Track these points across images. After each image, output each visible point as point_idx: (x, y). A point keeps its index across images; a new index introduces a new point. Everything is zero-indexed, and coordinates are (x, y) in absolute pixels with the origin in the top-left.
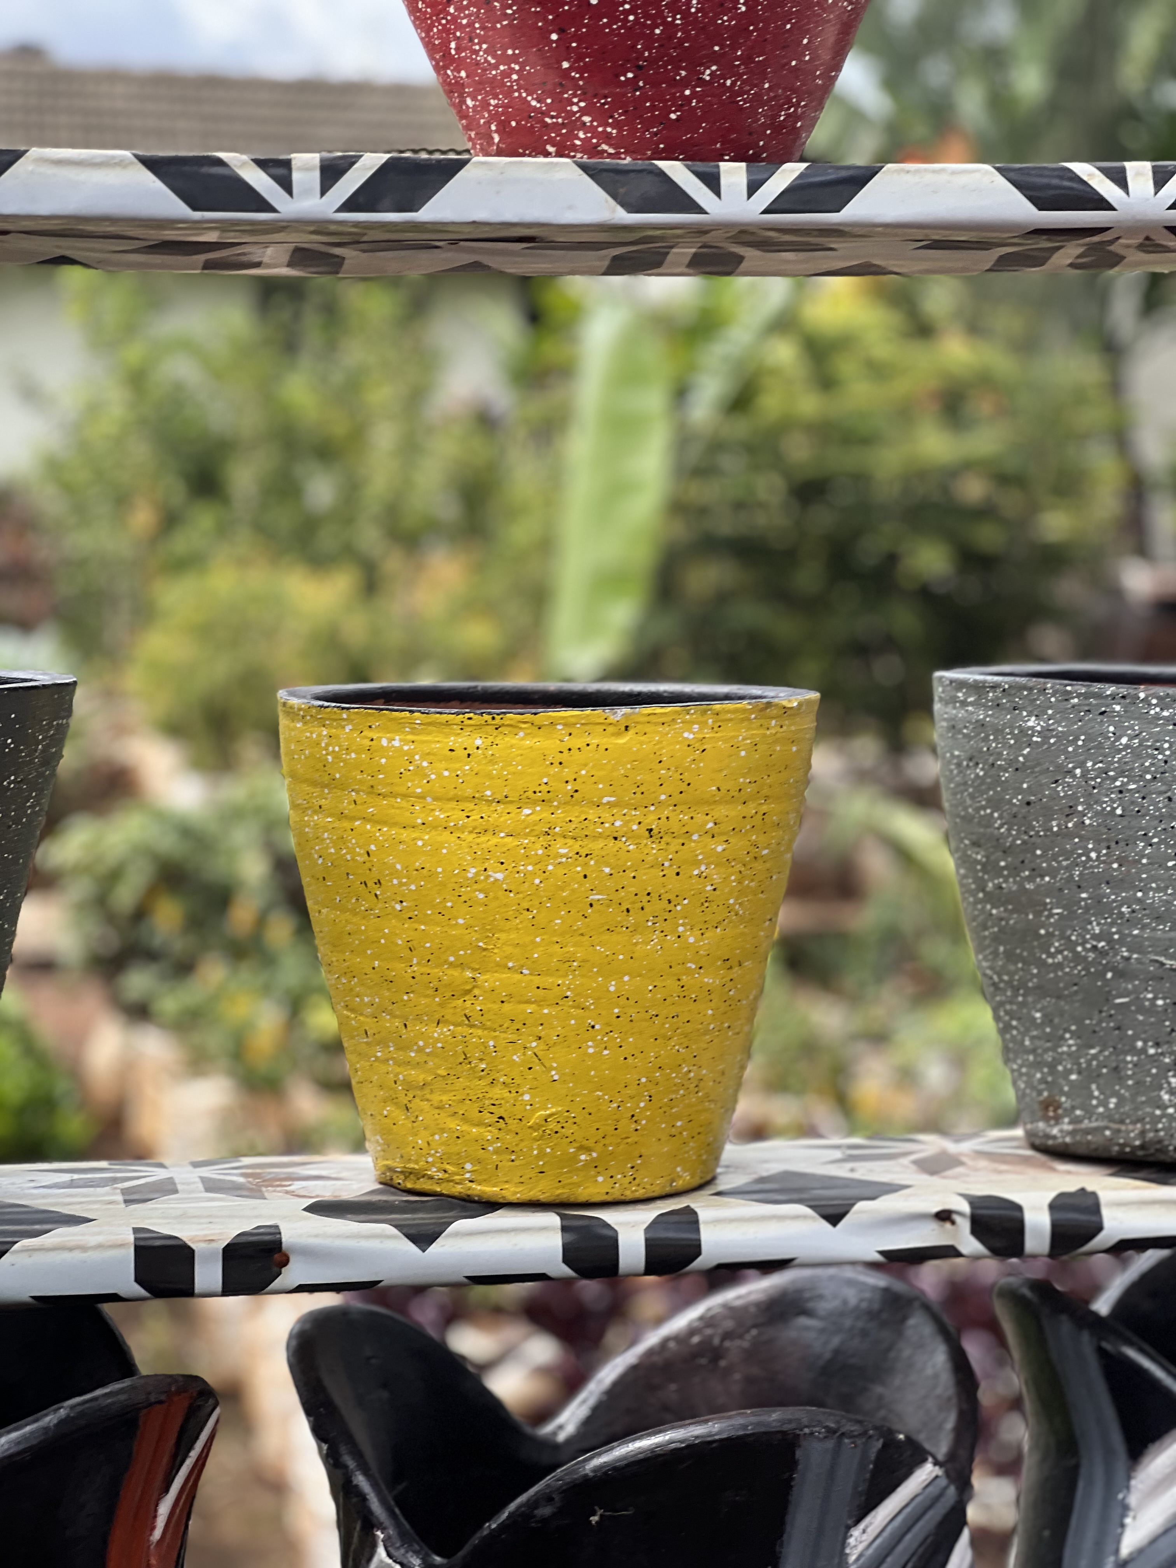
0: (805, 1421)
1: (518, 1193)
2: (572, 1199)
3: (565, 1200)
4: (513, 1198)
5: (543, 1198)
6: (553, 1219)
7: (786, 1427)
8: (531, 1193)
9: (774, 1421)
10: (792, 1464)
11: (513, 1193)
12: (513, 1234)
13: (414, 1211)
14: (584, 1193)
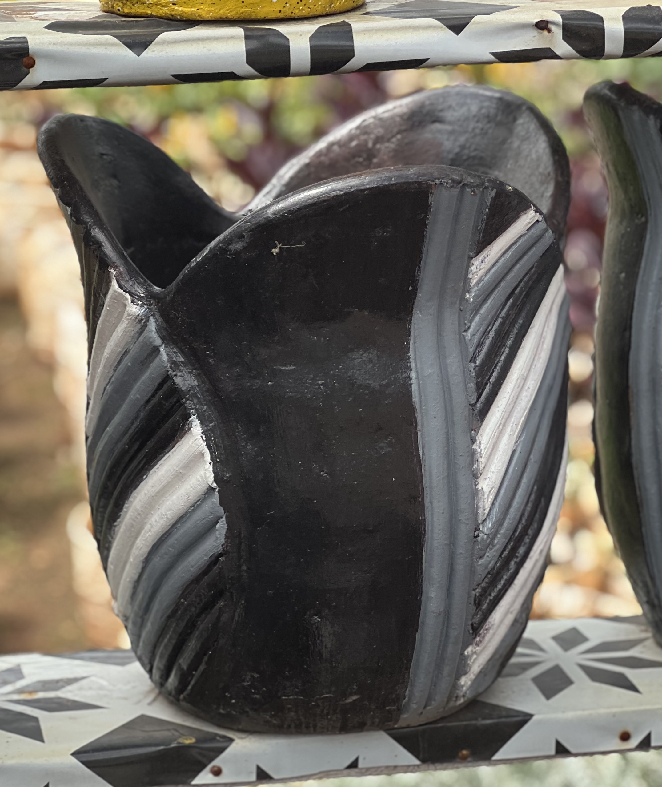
0: (436, 174)
1: (210, 12)
2: (253, 16)
3: (248, 17)
4: (207, 17)
5: (230, 15)
6: (239, 31)
7: (421, 179)
8: (221, 12)
9: (412, 174)
10: (426, 207)
11: (207, 12)
12: (207, 42)
13: (130, 28)
14: (262, 12)
